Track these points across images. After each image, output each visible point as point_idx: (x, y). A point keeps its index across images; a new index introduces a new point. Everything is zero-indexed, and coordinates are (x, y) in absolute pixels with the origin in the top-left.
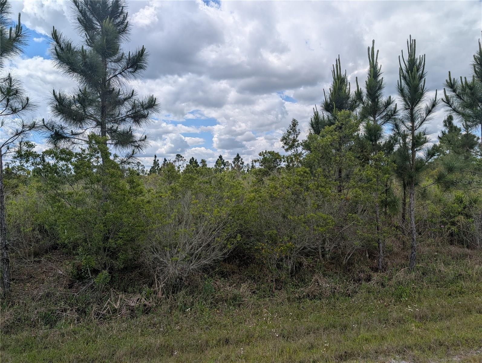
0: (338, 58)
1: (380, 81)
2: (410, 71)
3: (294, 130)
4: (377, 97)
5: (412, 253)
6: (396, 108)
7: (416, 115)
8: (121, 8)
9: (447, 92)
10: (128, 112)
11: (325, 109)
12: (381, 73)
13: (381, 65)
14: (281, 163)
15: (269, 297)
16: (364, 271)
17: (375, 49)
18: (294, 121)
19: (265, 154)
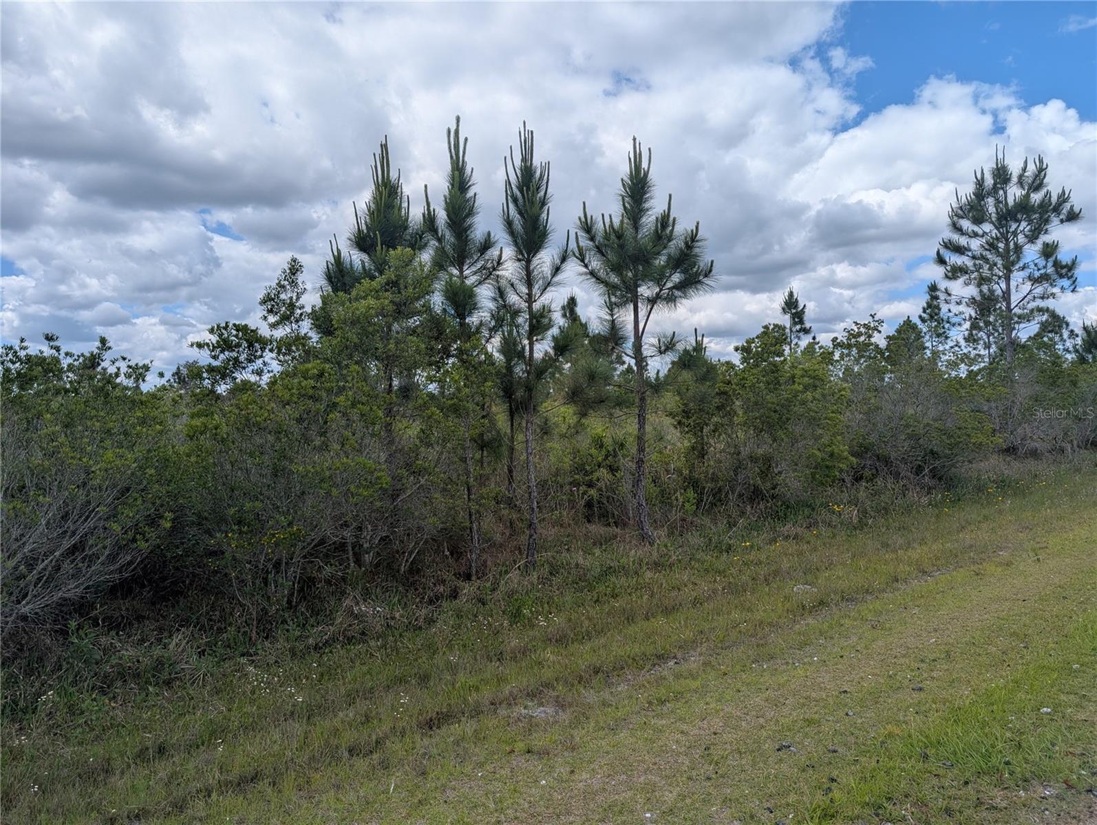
0: (384, 142)
1: (471, 197)
2: (525, 188)
3: (294, 283)
4: (466, 230)
5: (531, 536)
6: (500, 257)
7: (536, 273)
9: (580, 239)
11: (357, 245)
12: (474, 184)
13: (472, 169)
14: (264, 354)
15: (243, 655)
16: (443, 582)
17: (460, 135)
18: (295, 261)
19: (224, 331)
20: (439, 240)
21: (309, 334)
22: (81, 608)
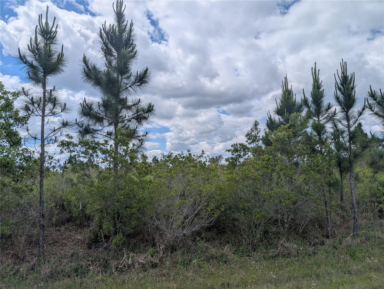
0: (286, 76)
1: (322, 91)
2: (344, 84)
3: (256, 129)
4: (320, 103)
5: (355, 223)
6: (335, 111)
7: (351, 116)
8: (131, 41)
9: (369, 100)
10: (133, 115)
11: (277, 113)
12: (322, 86)
13: (322, 80)
14: (248, 153)
15: (247, 256)
16: (317, 238)
17: (316, 69)
18: (256, 122)
19: (236, 146)
20: (309, 108)
21: (262, 146)
22: (198, 233)
